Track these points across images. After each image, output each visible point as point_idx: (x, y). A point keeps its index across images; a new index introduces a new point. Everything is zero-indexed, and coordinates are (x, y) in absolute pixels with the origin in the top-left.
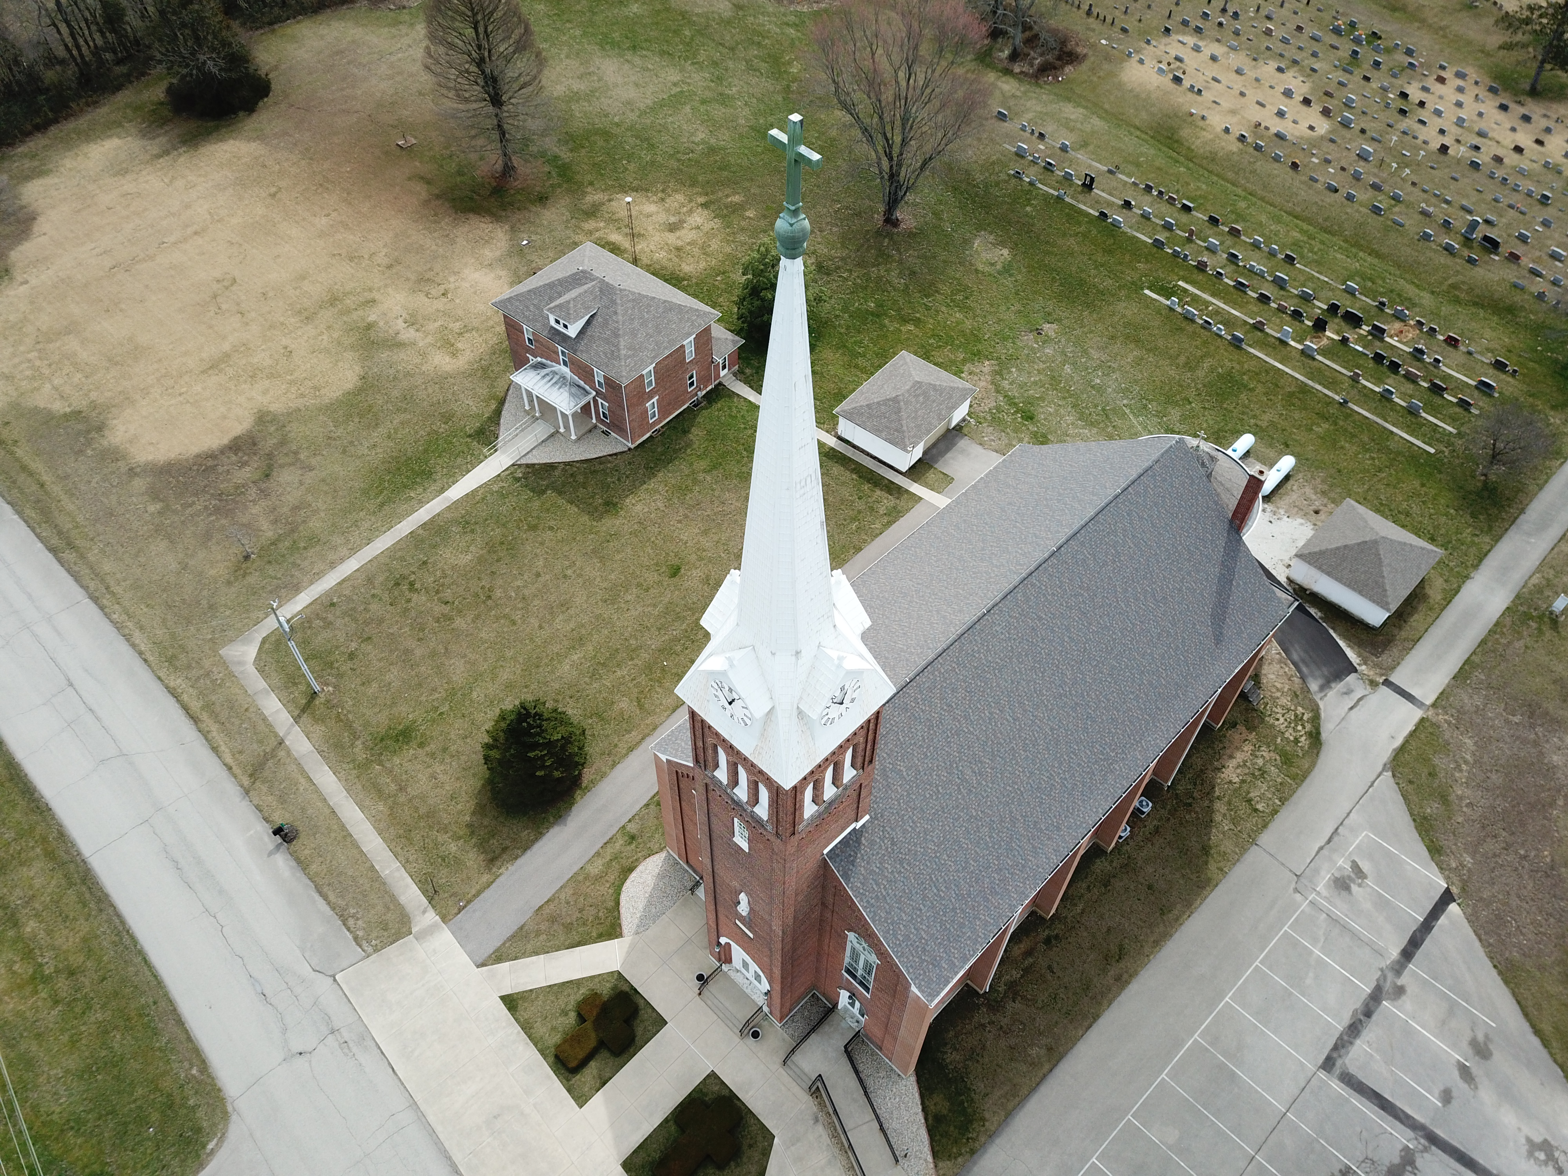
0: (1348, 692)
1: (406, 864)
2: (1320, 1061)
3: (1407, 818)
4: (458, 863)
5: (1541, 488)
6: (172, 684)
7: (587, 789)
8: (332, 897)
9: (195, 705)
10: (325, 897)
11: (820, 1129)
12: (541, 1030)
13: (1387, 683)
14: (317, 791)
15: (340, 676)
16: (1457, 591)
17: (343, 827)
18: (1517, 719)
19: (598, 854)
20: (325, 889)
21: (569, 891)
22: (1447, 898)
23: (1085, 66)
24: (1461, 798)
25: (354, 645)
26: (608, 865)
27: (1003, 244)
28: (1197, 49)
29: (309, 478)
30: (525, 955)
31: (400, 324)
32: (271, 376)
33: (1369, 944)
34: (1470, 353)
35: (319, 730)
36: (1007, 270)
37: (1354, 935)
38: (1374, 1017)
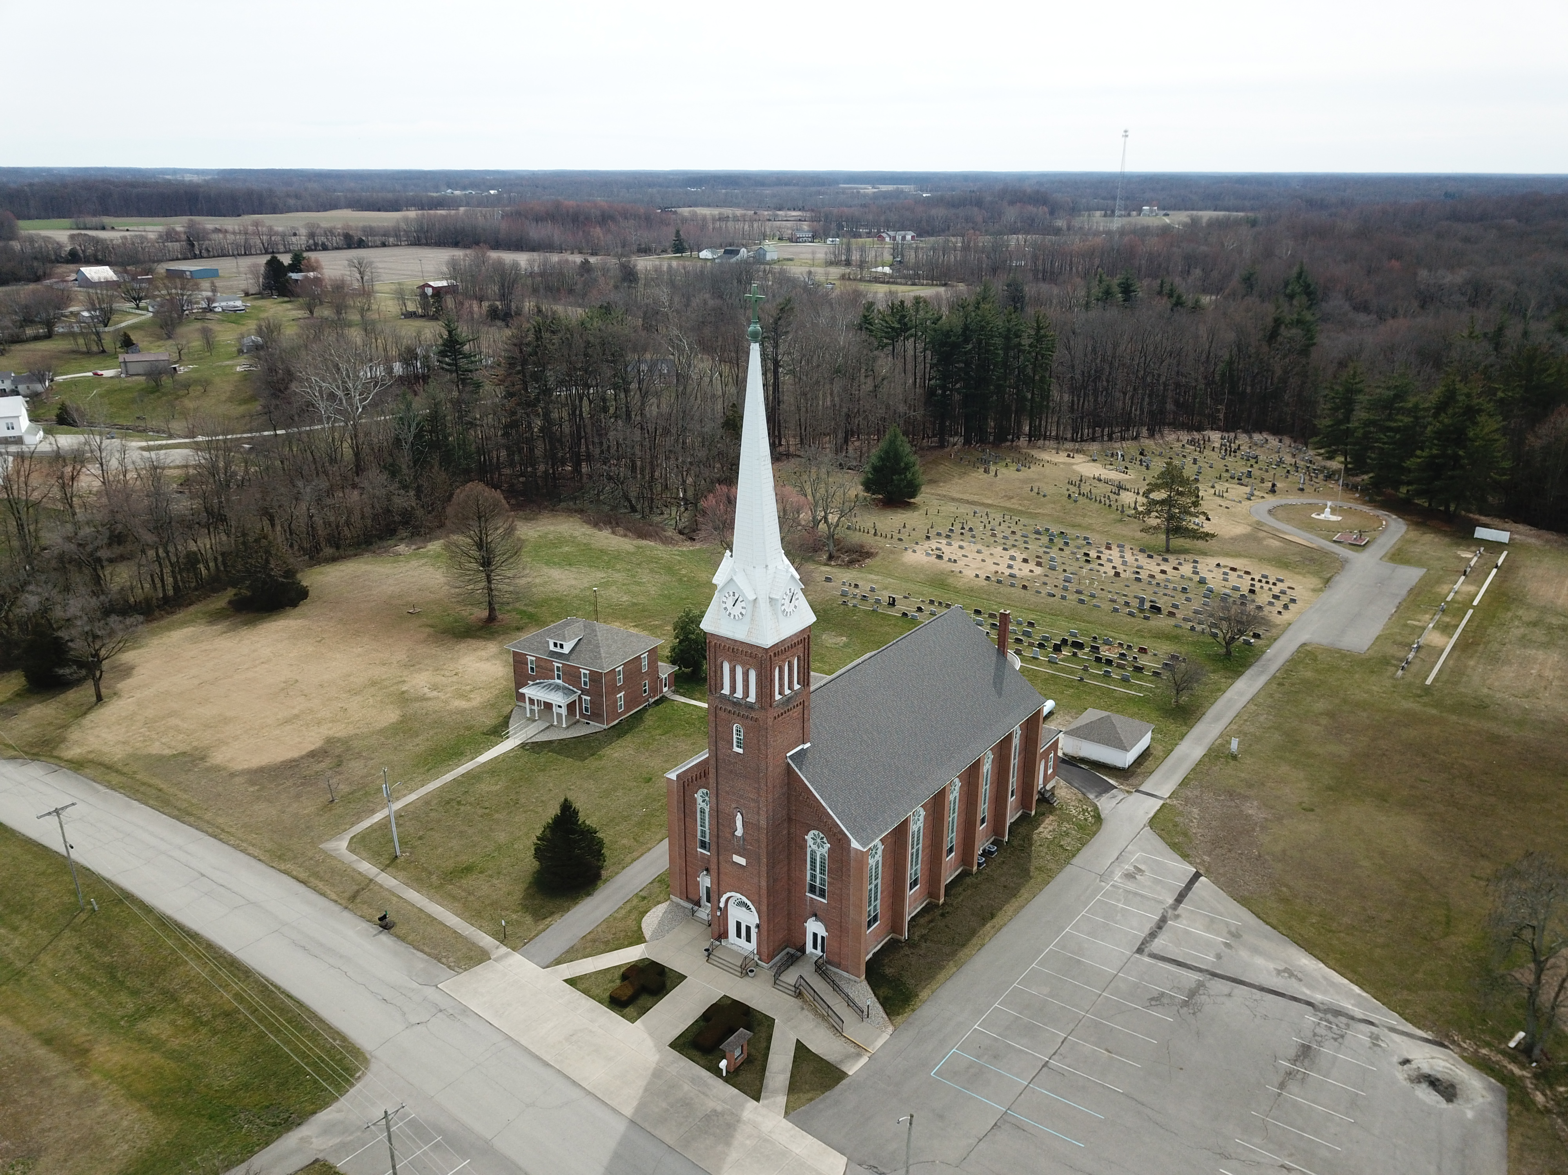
0: (1114, 797)
1: (480, 928)
2: (1135, 949)
3: (1164, 845)
4: (519, 923)
5: (1212, 704)
6: (283, 868)
7: (606, 881)
8: (426, 949)
9: (303, 875)
10: (422, 951)
11: (806, 1012)
12: (596, 991)
13: (1138, 791)
14: (406, 901)
15: (413, 847)
16: (1172, 751)
17: (429, 916)
18: (1223, 798)
19: (621, 908)
20: (421, 947)
21: (604, 926)
22: (1197, 876)
23: (877, 558)
24: (1195, 834)
25: (421, 833)
26: (630, 912)
27: (842, 635)
28: (949, 544)
29: (371, 763)
30: (577, 959)
31: (426, 690)
32: (333, 721)
33: (1155, 900)
34: (1155, 655)
35: (402, 874)
36: (846, 645)
37: (1142, 896)
38: (1164, 929)
